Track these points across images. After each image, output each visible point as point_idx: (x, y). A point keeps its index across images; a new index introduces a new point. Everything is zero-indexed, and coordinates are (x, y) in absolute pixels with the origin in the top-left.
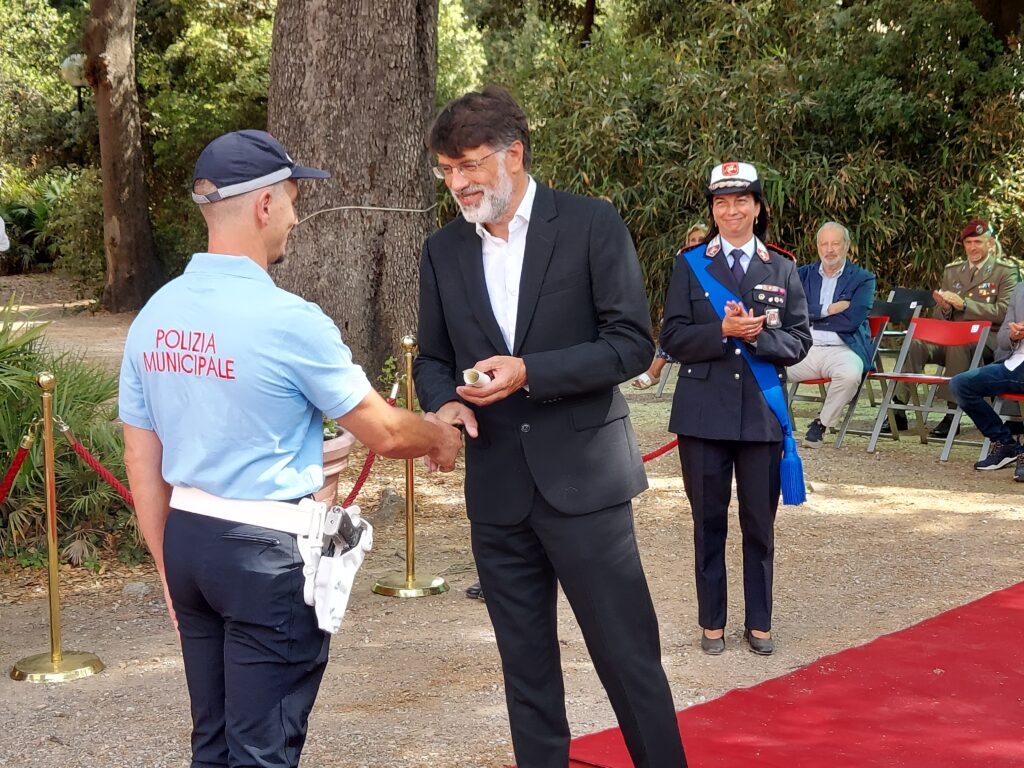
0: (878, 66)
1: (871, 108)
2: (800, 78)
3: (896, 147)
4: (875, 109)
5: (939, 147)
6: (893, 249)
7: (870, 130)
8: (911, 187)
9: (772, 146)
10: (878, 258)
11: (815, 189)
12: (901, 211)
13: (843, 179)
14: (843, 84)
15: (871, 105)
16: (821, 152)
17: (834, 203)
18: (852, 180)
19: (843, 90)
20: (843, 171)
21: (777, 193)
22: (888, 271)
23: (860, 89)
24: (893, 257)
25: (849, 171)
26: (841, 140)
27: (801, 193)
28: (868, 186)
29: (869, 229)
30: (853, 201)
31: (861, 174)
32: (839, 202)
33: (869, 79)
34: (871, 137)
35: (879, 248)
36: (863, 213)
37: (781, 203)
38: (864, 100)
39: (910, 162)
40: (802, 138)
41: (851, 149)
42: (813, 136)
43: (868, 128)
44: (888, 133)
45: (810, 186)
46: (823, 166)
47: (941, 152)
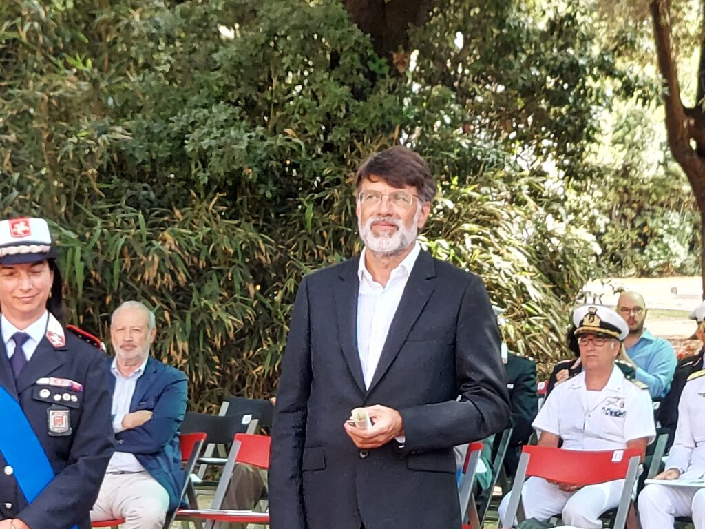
0: (216, 89)
1: (205, 148)
2: (110, 101)
3: (241, 203)
4: (210, 148)
5: (300, 203)
6: (237, 346)
7: (204, 178)
8: (263, 258)
9: (68, 196)
10: (216, 359)
11: (127, 260)
12: (248, 293)
13: (167, 246)
14: (169, 112)
15: (206, 143)
16: (137, 208)
17: (155, 280)
18: (180, 247)
19: (168, 121)
20: (166, 235)
21: (73, 264)
22: (232, 378)
23: (192, 120)
24: (239, 356)
25: (177, 236)
26: (165, 192)
27: (108, 265)
28: (203, 257)
29: (203, 316)
30: (182, 278)
31: (193, 239)
32: (163, 279)
33: (205, 106)
34: (207, 188)
35: (218, 343)
36: (195, 294)
37: (80, 278)
38: (196, 134)
39: (261, 223)
40: (111, 187)
41: (180, 204)
42: (126, 184)
43: (201, 174)
44: (230, 183)
45: (122, 256)
46: (138, 228)
47: (303, 211)
